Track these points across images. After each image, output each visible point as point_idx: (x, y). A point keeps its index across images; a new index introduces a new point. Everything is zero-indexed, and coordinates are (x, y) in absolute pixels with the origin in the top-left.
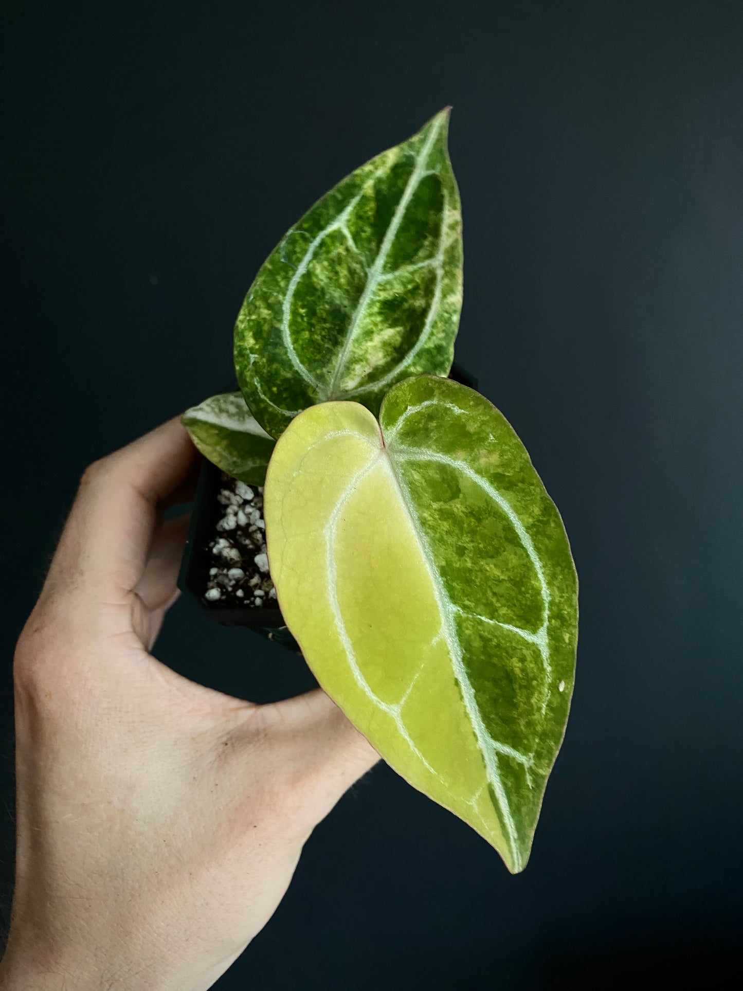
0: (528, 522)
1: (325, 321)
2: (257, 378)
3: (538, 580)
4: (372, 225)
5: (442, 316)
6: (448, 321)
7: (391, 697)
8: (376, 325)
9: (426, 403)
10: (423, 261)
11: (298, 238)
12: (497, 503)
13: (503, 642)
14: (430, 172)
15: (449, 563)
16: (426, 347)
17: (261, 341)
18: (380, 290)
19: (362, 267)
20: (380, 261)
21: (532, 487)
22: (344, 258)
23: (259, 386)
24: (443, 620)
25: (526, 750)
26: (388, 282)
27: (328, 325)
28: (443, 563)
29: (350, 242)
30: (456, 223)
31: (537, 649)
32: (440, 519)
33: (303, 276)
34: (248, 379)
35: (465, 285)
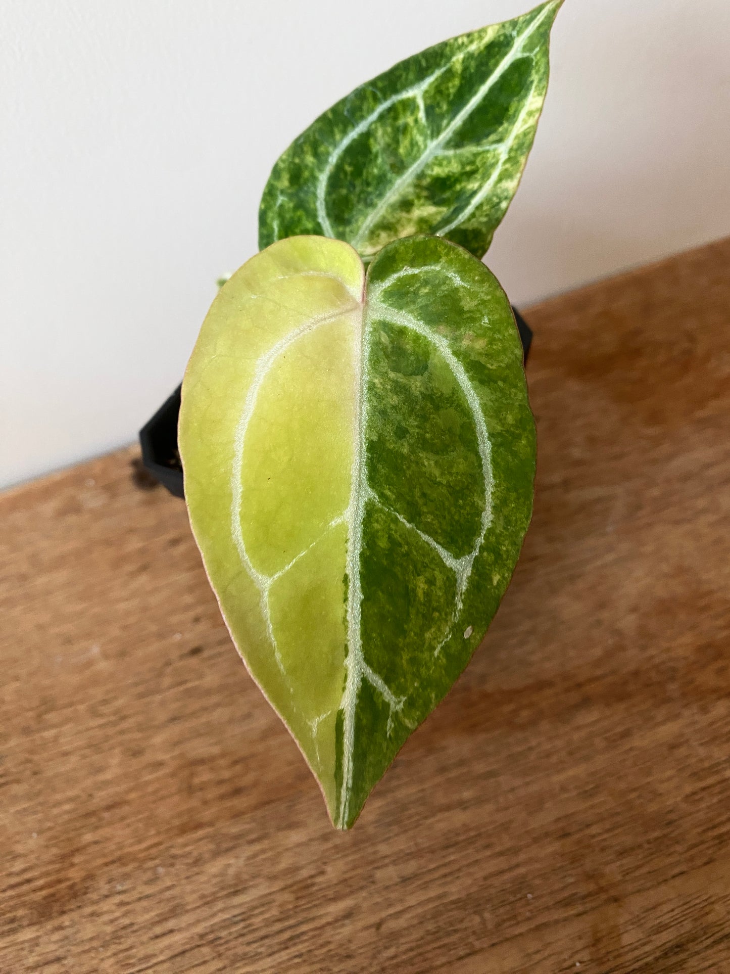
0: (494, 428)
2: (278, 222)
3: (483, 498)
5: (491, 199)
6: (495, 206)
7: (267, 566)
9: (428, 268)
10: (490, 145)
11: (369, 94)
12: (465, 395)
13: (415, 553)
14: (525, 55)
15: (381, 440)
17: (296, 187)
19: (425, 139)
20: (445, 136)
21: (513, 390)
22: (410, 128)
23: (276, 228)
24: (352, 501)
25: (399, 691)
26: (446, 158)
27: (370, 189)
28: (375, 438)
29: (421, 115)
30: (536, 110)
32: (391, 390)
33: (362, 134)
34: (268, 221)
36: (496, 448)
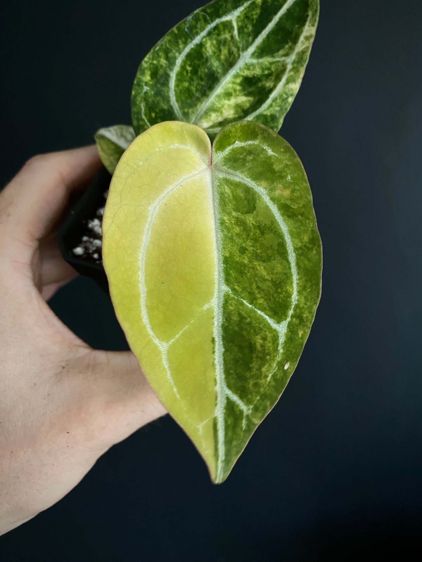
0: (297, 245)
1: (202, 79)
2: (144, 104)
3: (292, 287)
4: (254, 26)
5: (282, 95)
6: (285, 100)
7: (164, 336)
8: (235, 91)
9: (250, 142)
10: (280, 57)
11: (201, 17)
12: (279, 225)
13: (254, 322)
15: (231, 255)
16: (265, 113)
17: (155, 80)
18: (245, 69)
19: (238, 50)
20: (252, 49)
21: (307, 221)
22: (228, 42)
23: (143, 109)
24: (216, 294)
25: (248, 402)
26: (253, 65)
27: (203, 83)
28: (227, 255)
29: (236, 32)
30: (311, 36)
31: (277, 334)
32: (235, 224)
33: (197, 45)
34: (138, 103)
35: (304, 79)
36: (299, 257)
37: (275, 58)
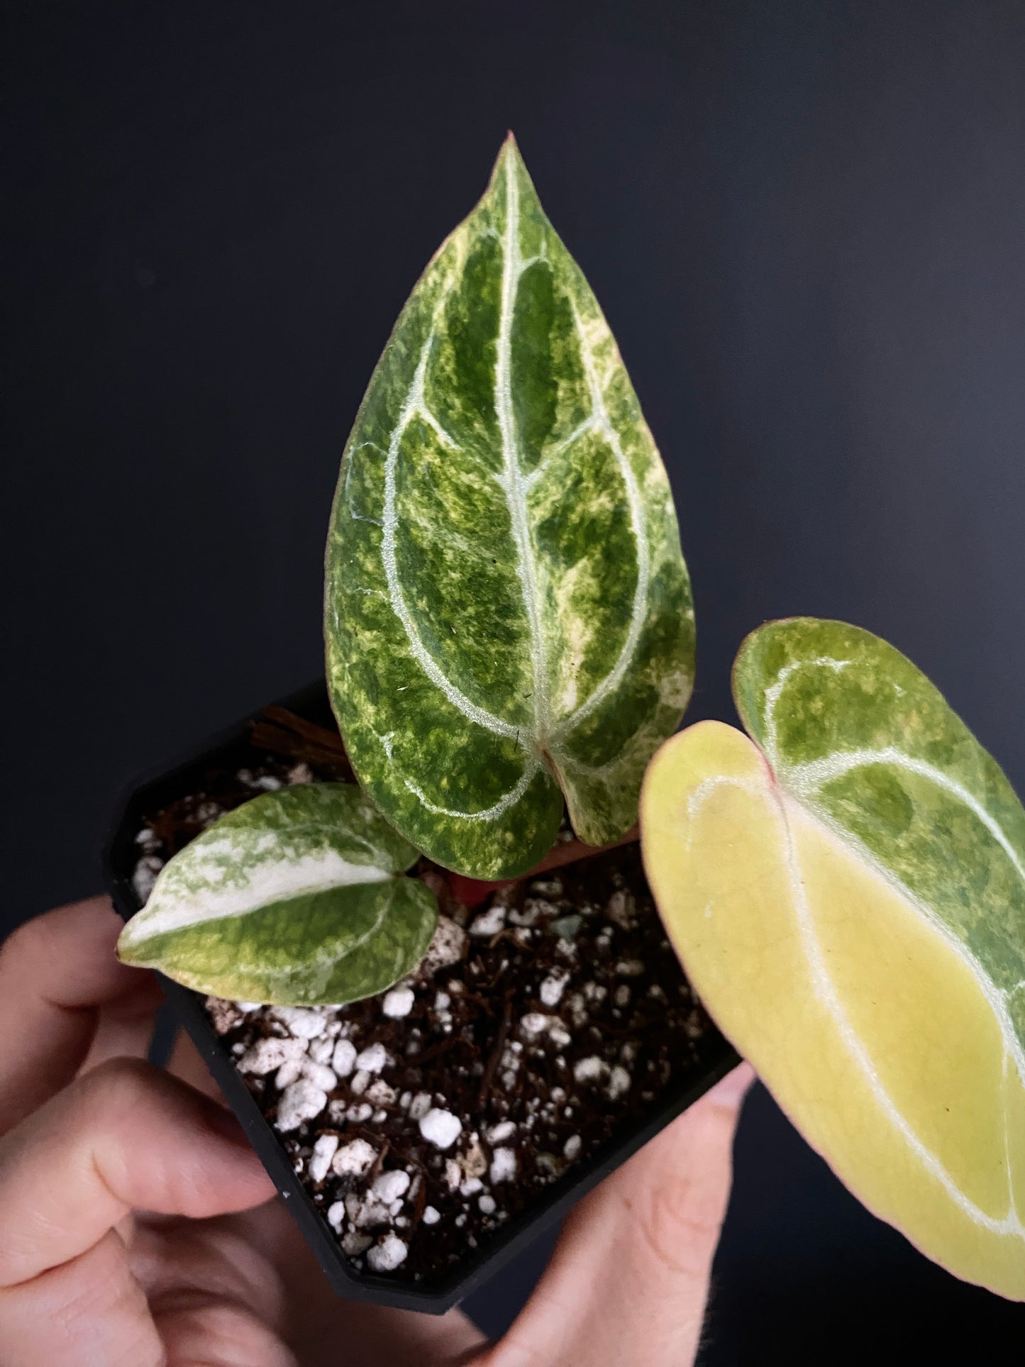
1: (462, 604)
2: (411, 778)
5: (653, 511)
6: (662, 517)
8: (550, 573)
9: (783, 674)
10: (574, 429)
11: (364, 459)
14: (531, 261)
16: (652, 574)
17: (384, 699)
18: (533, 507)
19: (483, 476)
23: (418, 792)
26: (539, 488)
27: (471, 610)
29: (443, 437)
30: (606, 343)
33: (398, 533)
34: (395, 792)
35: (660, 444)
37: (566, 439)
